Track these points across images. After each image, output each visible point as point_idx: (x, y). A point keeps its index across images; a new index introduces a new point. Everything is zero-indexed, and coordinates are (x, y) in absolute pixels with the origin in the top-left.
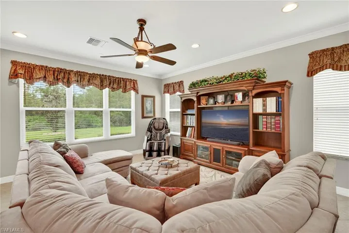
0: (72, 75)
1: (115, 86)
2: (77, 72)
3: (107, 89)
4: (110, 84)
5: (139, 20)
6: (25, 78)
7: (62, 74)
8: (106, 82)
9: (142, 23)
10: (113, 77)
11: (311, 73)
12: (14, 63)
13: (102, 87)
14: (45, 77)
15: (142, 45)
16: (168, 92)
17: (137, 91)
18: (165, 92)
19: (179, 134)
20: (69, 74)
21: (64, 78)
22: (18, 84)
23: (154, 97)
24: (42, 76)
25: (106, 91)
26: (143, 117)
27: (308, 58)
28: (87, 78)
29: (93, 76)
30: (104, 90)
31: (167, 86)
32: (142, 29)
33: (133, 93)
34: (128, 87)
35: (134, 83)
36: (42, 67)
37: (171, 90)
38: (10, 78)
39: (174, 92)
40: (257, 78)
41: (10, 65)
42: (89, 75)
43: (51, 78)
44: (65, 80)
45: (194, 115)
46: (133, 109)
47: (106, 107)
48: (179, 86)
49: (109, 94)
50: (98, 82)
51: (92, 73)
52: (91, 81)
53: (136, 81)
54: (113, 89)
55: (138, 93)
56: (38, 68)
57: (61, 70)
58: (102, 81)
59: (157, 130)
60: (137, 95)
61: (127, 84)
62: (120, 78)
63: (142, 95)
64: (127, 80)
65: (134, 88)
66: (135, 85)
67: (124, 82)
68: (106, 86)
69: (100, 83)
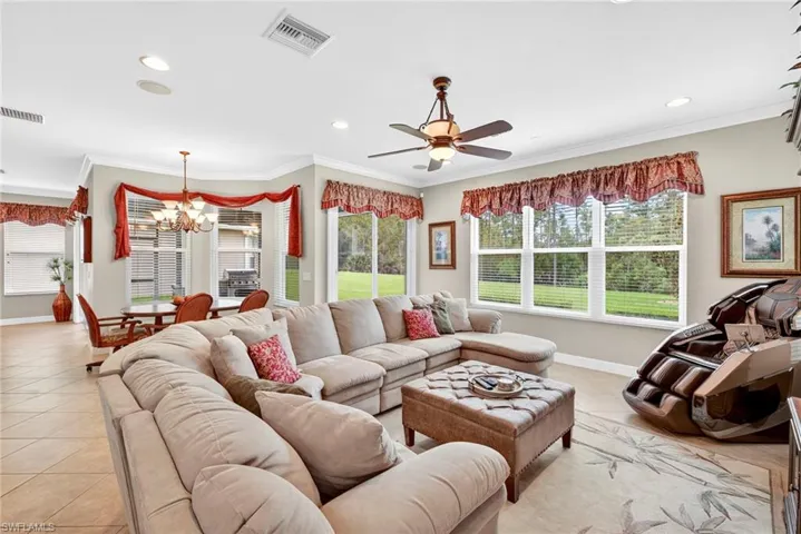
2: (532, 182)
4: (597, 188)
9: (441, 83)
10: (605, 168)
12: (466, 194)
13: (577, 200)
17: (698, 190)
20: (520, 189)
21: (511, 200)
22: (469, 220)
26: (728, 272)
28: (548, 188)
29: (559, 182)
32: (442, 96)
35: (679, 163)
36: (488, 191)
38: (462, 214)
42: (551, 183)
43: (497, 204)
51: (556, 175)
52: (557, 192)
53: (688, 155)
54: (606, 199)
55: (700, 193)
56: (483, 194)
58: (577, 188)
60: (698, 200)
61: (651, 175)
62: (627, 165)
63: (723, 197)
64: (652, 165)
65: (681, 181)
66: (688, 170)
67: (642, 169)
68: (587, 194)
69: (573, 193)
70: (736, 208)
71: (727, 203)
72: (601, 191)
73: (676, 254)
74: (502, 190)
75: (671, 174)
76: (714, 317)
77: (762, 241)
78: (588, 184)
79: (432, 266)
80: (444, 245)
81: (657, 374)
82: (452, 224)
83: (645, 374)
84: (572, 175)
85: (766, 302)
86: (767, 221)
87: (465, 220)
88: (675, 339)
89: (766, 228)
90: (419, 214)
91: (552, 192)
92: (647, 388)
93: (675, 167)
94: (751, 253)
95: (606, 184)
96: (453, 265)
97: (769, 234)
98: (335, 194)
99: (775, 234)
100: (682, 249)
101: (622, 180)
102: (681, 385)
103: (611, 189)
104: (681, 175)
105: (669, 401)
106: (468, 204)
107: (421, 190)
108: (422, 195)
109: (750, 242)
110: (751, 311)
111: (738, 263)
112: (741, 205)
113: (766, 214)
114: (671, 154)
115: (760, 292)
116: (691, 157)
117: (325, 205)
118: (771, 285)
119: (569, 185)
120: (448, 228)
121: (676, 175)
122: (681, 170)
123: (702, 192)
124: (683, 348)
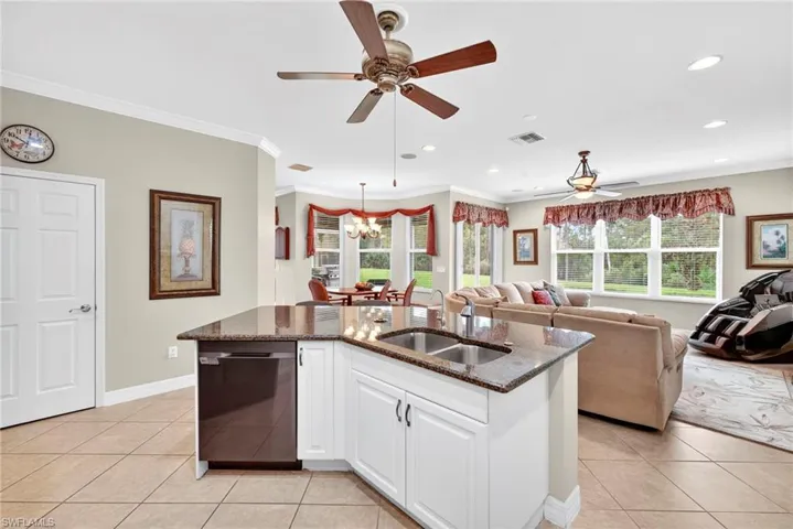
0: (597, 208)
5: (581, 154)
7: (586, 211)
9: (584, 154)
10: (664, 196)
13: (641, 214)
17: (731, 212)
20: (594, 208)
21: (587, 215)
26: (750, 265)
28: (617, 208)
29: (626, 204)
32: (584, 161)
35: (717, 194)
36: (568, 208)
42: (620, 204)
44: (590, 216)
51: (624, 199)
52: (624, 211)
53: (724, 189)
55: (731, 214)
56: (563, 210)
57: (585, 206)
58: (641, 208)
60: (731, 218)
61: (698, 201)
62: (680, 194)
63: (748, 217)
64: (698, 194)
65: (719, 205)
66: (723, 199)
67: (690, 198)
68: (649, 213)
69: (638, 212)
70: (757, 224)
71: (750, 221)
72: (659, 211)
73: (714, 254)
74: (579, 207)
75: (712, 201)
76: (744, 293)
77: (774, 246)
78: (650, 206)
79: (516, 262)
80: (527, 247)
81: (711, 327)
82: (535, 231)
83: (702, 328)
84: (637, 199)
85: (778, 284)
86: (777, 233)
87: (546, 228)
88: (719, 307)
89: (776, 238)
90: (505, 223)
91: (620, 211)
92: (705, 335)
93: (714, 197)
94: (767, 254)
95: (663, 206)
96: (535, 262)
97: (779, 242)
98: (462, 211)
99: (783, 242)
100: (719, 250)
101: (675, 205)
102: (729, 331)
103: (668, 210)
104: (719, 202)
105: (721, 341)
106: (550, 217)
107: (505, 205)
108: (507, 209)
109: (766, 247)
110: (768, 290)
111: (758, 260)
112: (761, 223)
113: (776, 229)
114: (711, 188)
115: (773, 278)
116: (726, 191)
117: (456, 220)
118: (780, 274)
119: (634, 207)
120: (531, 234)
121: (715, 202)
122: (719, 198)
123: (734, 214)
124: (726, 312)
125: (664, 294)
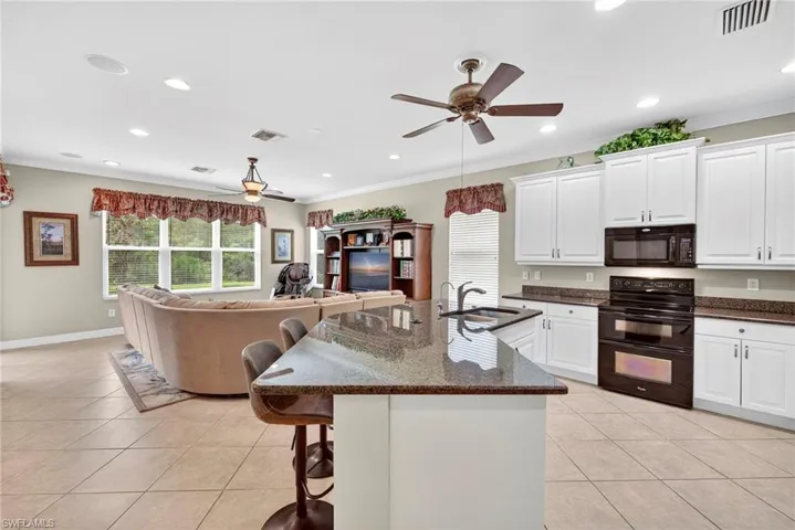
0: (170, 203)
1: (230, 217)
2: (176, 199)
3: (218, 221)
4: (222, 213)
5: (251, 159)
6: (110, 210)
7: (156, 203)
8: (217, 211)
11: (448, 214)
12: (97, 191)
13: (211, 218)
14: (134, 207)
15: (251, 186)
16: (314, 225)
17: (264, 224)
18: (309, 225)
19: (322, 286)
20: (165, 202)
21: (159, 207)
22: (101, 216)
23: (291, 232)
24: (131, 206)
25: (216, 224)
26: (274, 262)
27: (446, 197)
28: (189, 207)
29: (198, 204)
30: (213, 223)
31: (312, 215)
33: (257, 226)
34: (250, 217)
35: (259, 211)
36: (130, 195)
37: (317, 222)
38: (92, 210)
39: (322, 225)
40: (397, 217)
41: (92, 194)
42: (192, 203)
43: (141, 209)
44: (160, 211)
45: (338, 258)
46: (257, 249)
47: (216, 247)
48: (328, 217)
49: (221, 227)
50: (204, 211)
51: (196, 200)
52: (195, 211)
53: (262, 208)
54: (227, 222)
55: (265, 226)
56: (124, 196)
57: (154, 198)
58: (210, 211)
59: (293, 280)
60: (264, 229)
61: (248, 213)
62: (238, 205)
63: (272, 229)
64: (240, 207)
65: (259, 219)
67: (244, 209)
68: (217, 216)
69: (208, 214)
70: (277, 234)
71: (274, 231)
74: (146, 197)
75: (256, 215)
76: (281, 279)
78: (219, 211)
82: (74, 219)
84: (208, 202)
91: (192, 210)
93: (257, 212)
95: (227, 213)
96: (75, 261)
101: (235, 213)
104: (259, 215)
114: (256, 206)
119: (205, 208)
125: (224, 286)
